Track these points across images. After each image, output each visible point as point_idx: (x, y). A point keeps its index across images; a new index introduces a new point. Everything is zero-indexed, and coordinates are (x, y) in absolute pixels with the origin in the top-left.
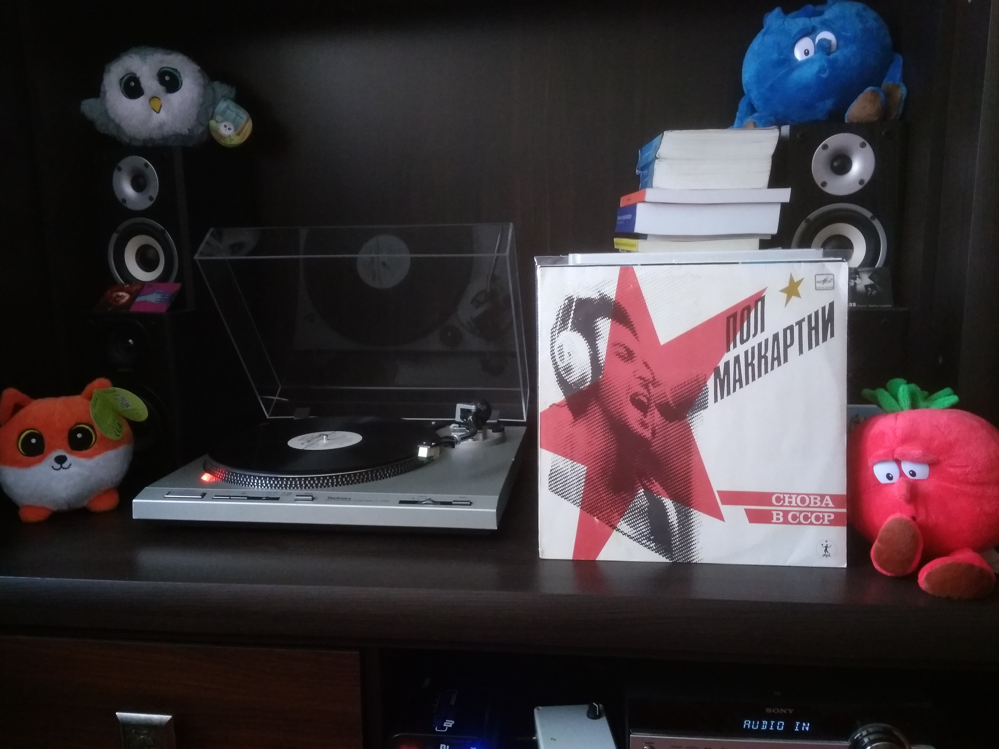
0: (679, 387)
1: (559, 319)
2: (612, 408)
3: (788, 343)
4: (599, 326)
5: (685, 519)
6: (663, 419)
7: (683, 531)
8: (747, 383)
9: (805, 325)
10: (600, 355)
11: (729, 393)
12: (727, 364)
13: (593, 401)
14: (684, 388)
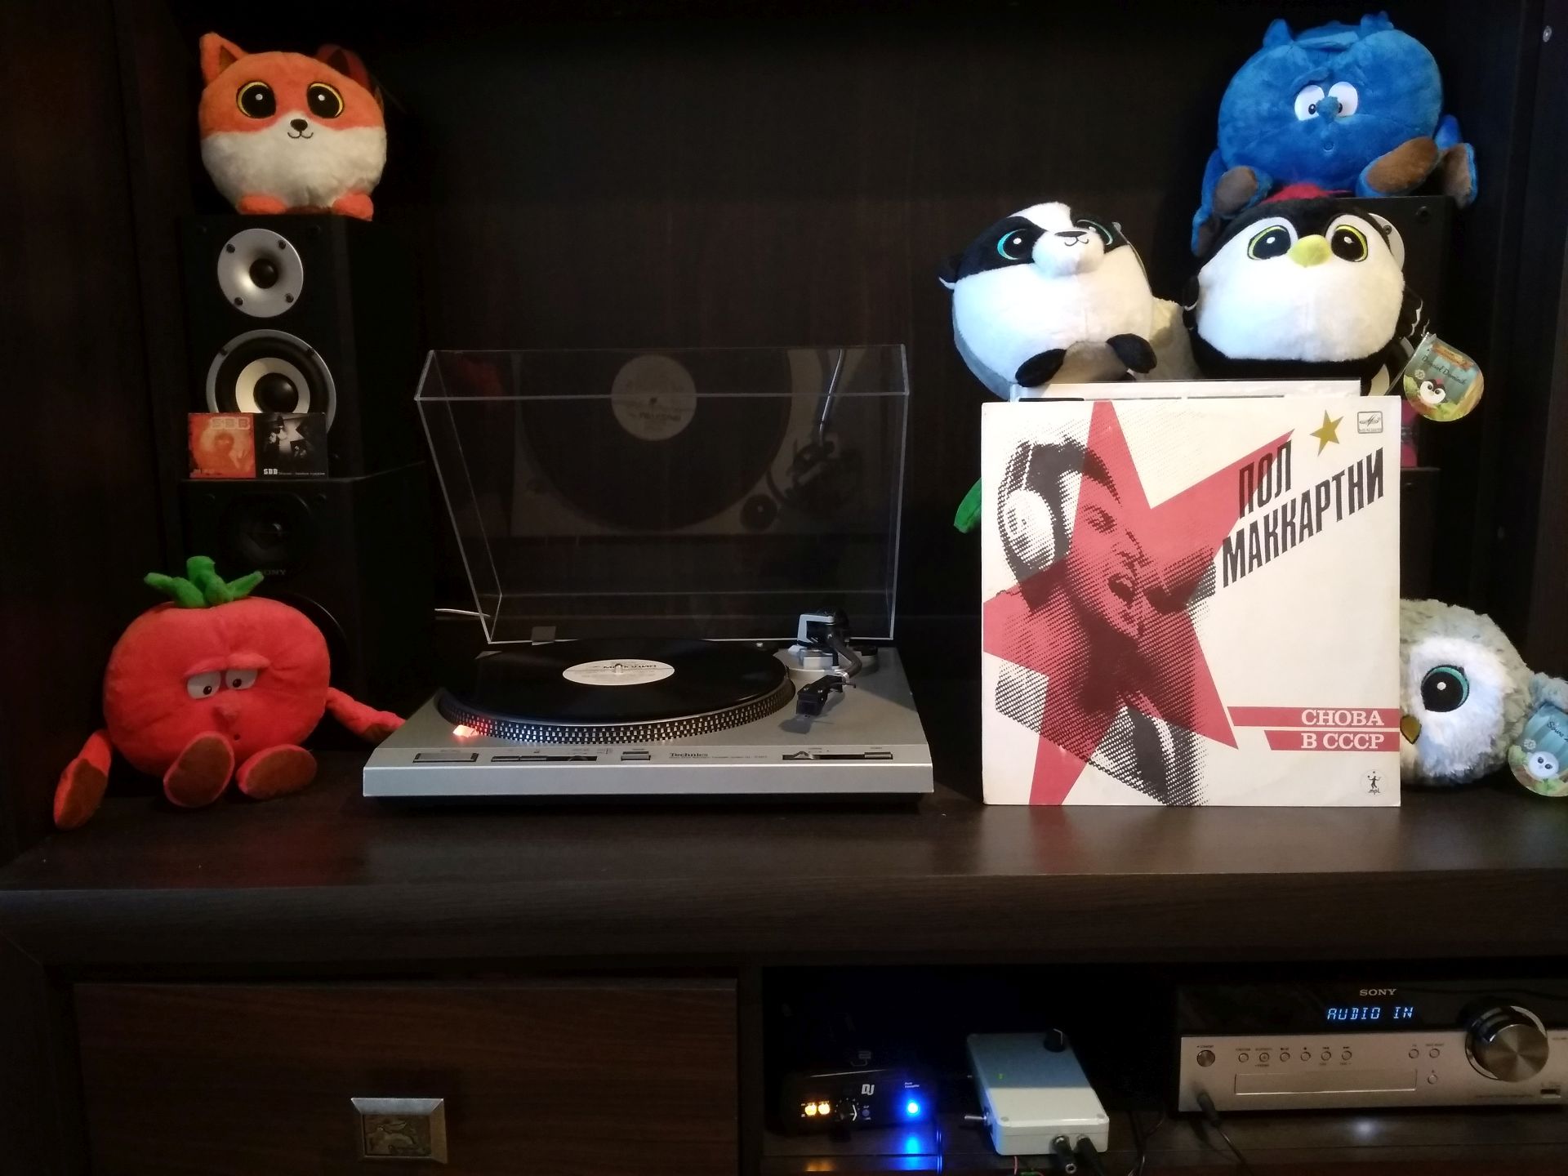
0: (1176, 566)
1: (1010, 474)
2: (1084, 596)
3: (1323, 505)
4: (1065, 484)
5: (1184, 746)
6: (1154, 610)
7: (1181, 763)
8: (1268, 559)
9: (1345, 480)
10: (1066, 523)
11: (1243, 574)
12: (1241, 534)
13: (1057, 586)
14: (1183, 568)
